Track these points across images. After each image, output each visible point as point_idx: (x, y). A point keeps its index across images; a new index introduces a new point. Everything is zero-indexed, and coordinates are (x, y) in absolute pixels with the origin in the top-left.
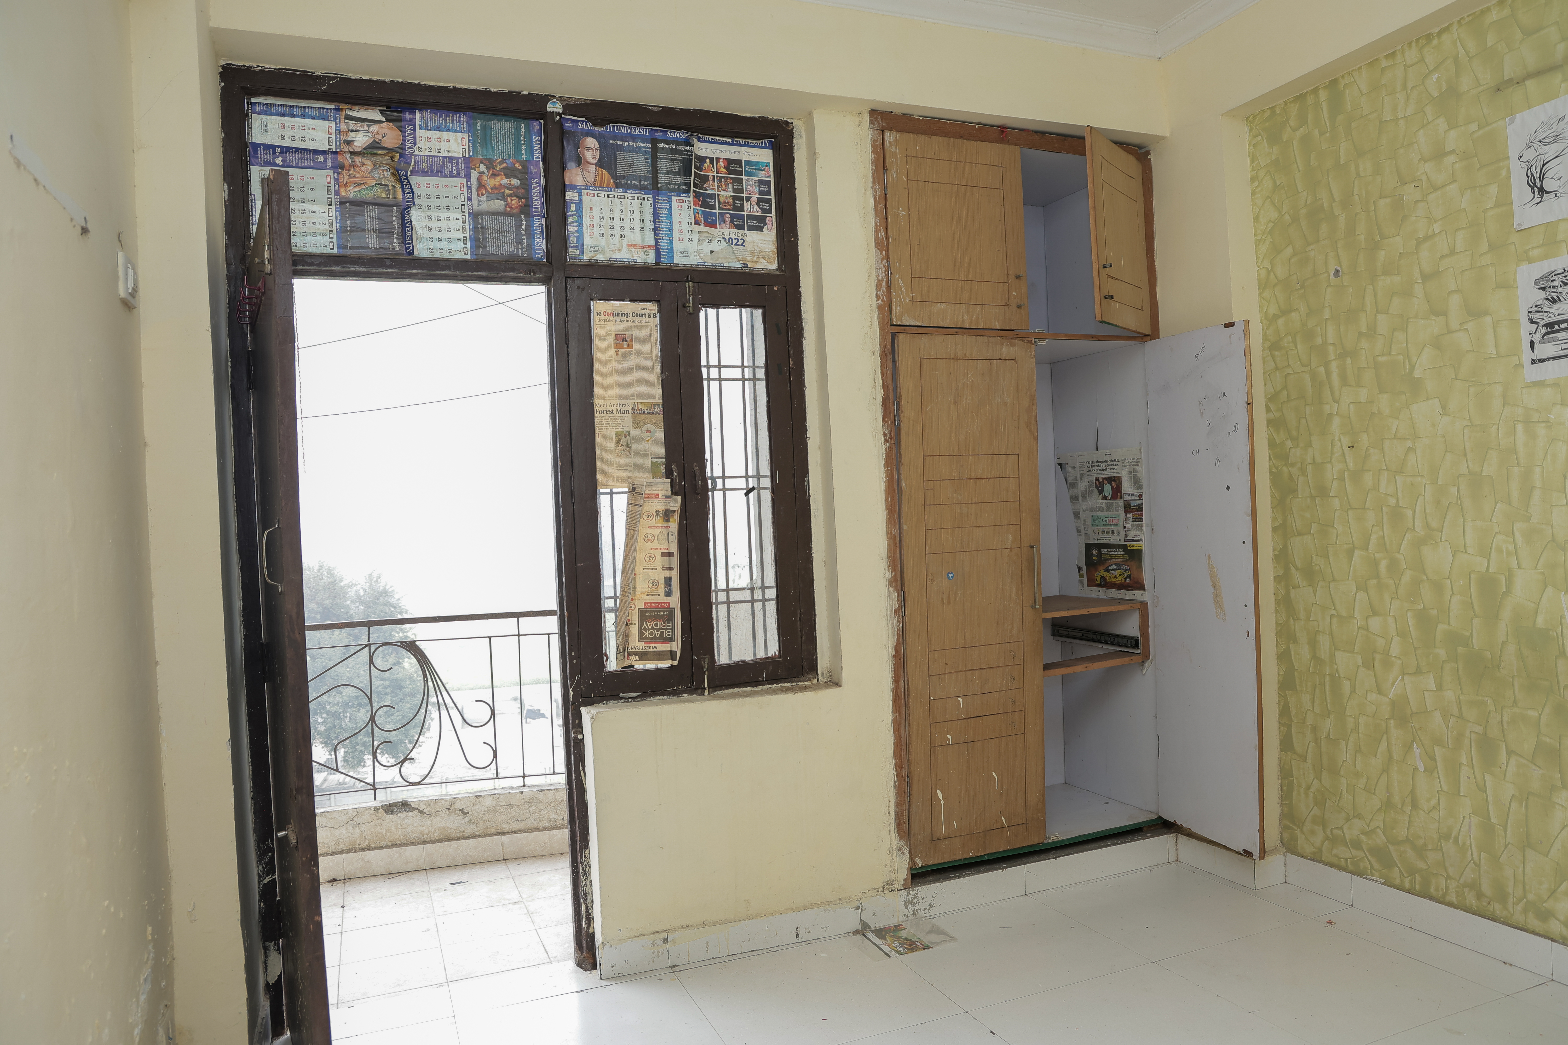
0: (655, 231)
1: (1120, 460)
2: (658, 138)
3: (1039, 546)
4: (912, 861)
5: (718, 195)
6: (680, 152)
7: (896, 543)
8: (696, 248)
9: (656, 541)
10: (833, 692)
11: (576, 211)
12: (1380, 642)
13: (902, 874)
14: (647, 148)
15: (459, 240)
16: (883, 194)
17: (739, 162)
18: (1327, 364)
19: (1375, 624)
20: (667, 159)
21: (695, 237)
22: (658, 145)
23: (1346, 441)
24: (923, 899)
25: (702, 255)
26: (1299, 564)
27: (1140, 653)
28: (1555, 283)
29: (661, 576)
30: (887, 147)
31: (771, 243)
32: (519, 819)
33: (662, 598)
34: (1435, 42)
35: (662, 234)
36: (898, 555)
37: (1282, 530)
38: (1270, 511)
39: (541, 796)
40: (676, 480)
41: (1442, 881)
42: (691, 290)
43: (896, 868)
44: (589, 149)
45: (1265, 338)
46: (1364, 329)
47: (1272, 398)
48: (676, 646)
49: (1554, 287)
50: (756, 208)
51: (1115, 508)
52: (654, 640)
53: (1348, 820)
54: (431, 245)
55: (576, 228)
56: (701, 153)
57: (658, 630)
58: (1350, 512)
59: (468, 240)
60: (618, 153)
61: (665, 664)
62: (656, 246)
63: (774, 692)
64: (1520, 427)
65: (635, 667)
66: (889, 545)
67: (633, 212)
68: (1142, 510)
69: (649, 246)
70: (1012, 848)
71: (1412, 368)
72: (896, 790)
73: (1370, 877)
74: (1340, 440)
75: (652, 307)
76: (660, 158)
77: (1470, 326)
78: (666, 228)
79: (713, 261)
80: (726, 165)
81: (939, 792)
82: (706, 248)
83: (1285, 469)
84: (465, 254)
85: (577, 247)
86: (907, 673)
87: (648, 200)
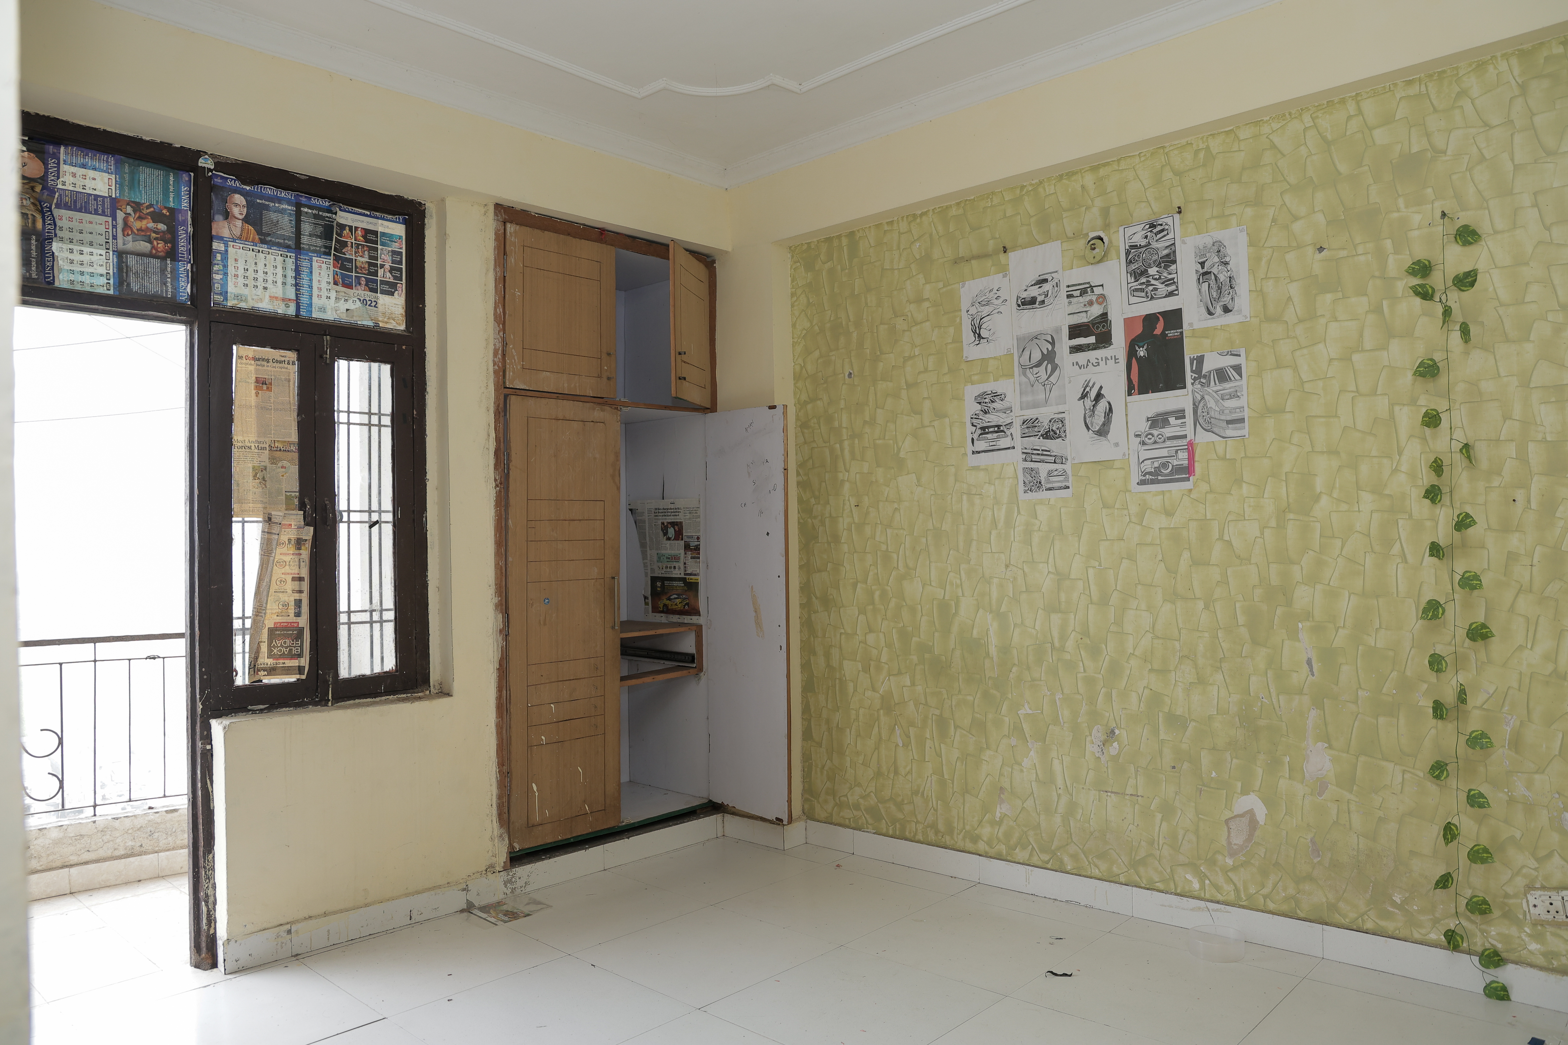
0: (296, 286)
1: (682, 508)
2: (303, 202)
3: (619, 577)
4: (511, 845)
5: (356, 260)
6: (323, 218)
7: (502, 573)
8: (333, 305)
9: (287, 567)
10: (445, 701)
11: (222, 260)
12: (875, 652)
13: (503, 857)
14: (292, 211)
15: (102, 275)
16: (503, 276)
17: (375, 233)
18: (841, 442)
19: (871, 638)
20: (309, 223)
21: (333, 295)
22: (302, 209)
23: (853, 501)
24: (520, 878)
25: (338, 312)
26: (818, 594)
27: (696, 667)
28: (987, 400)
29: (291, 598)
30: (508, 237)
31: (400, 307)
32: (90, 850)
33: (292, 618)
34: (918, 220)
35: (303, 290)
36: (504, 583)
37: (806, 568)
38: (798, 553)
39: (117, 824)
40: (309, 512)
41: (913, 824)
42: (329, 343)
43: (497, 852)
44: (237, 205)
45: (798, 418)
46: (867, 419)
47: (801, 465)
48: (305, 662)
49: (986, 403)
50: (388, 275)
51: (676, 548)
52: (283, 656)
53: (851, 788)
54: (72, 277)
55: (221, 277)
56: (342, 221)
57: (286, 648)
58: (855, 555)
59: (112, 277)
60: (264, 212)
61: (292, 679)
62: (296, 300)
63: (392, 702)
64: (965, 497)
65: (263, 681)
66: (496, 574)
67: (276, 267)
68: (699, 550)
69: (290, 300)
70: (593, 831)
71: (899, 450)
72: (498, 785)
73: (866, 830)
74: (849, 500)
75: (292, 355)
76: (304, 221)
77: (936, 423)
78: (306, 285)
79: (348, 319)
80: (363, 234)
81: (534, 785)
82: (343, 306)
83: (809, 520)
84: (108, 290)
85: (221, 294)
86: (509, 683)
87: (290, 257)
